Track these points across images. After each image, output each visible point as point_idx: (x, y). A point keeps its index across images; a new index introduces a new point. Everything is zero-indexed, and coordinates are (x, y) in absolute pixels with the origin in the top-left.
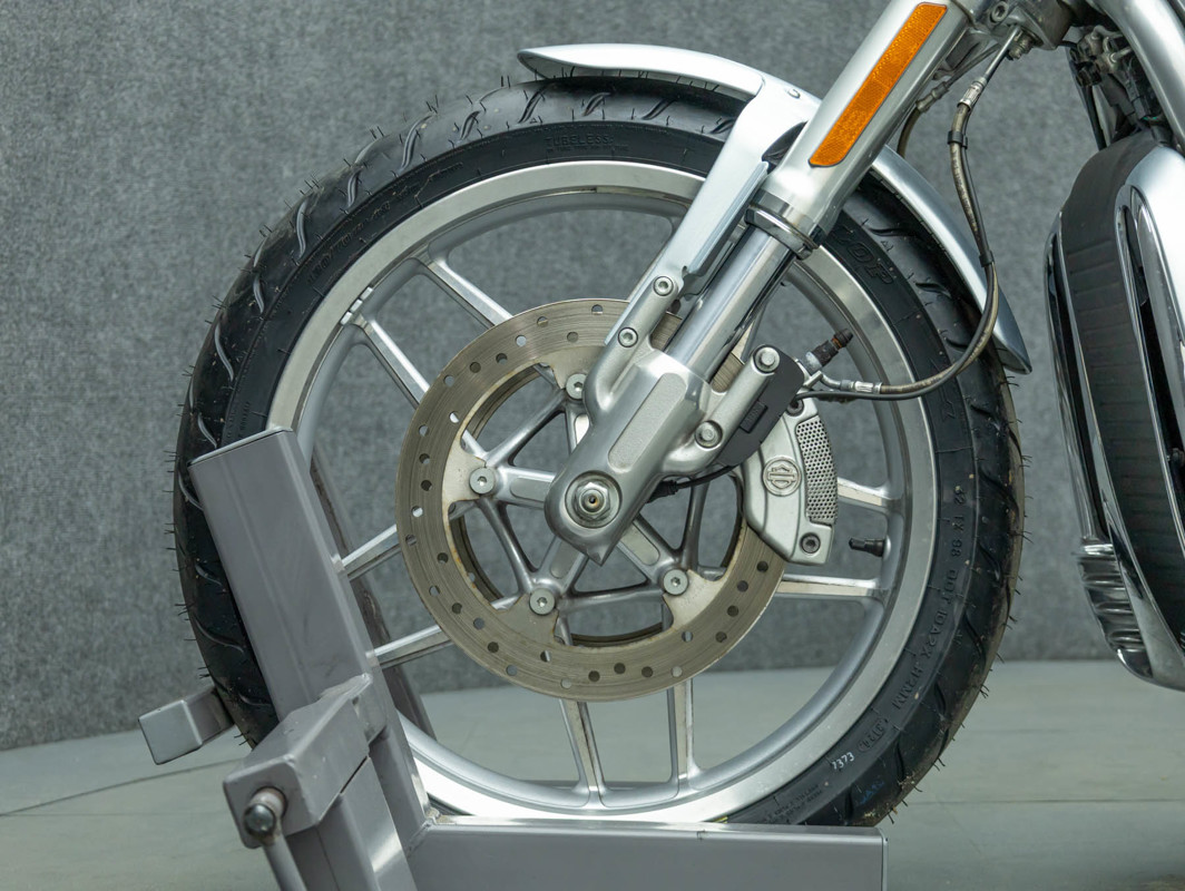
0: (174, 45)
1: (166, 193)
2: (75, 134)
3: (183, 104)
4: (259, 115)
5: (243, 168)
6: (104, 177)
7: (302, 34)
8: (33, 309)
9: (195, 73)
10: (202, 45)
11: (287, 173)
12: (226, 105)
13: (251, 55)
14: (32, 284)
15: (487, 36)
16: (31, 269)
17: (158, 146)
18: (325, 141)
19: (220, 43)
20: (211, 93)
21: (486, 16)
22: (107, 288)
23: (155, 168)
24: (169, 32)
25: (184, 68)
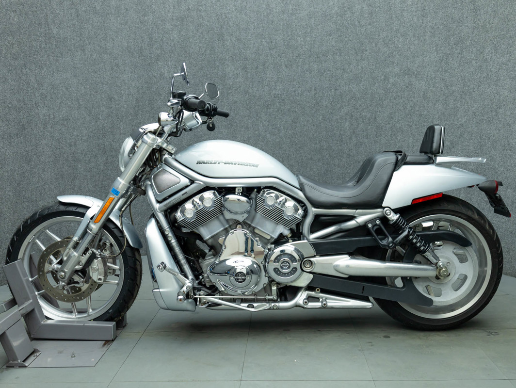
0: (53, 146)
1: (53, 174)
2: (32, 167)
3: (56, 157)
4: (73, 156)
5: (70, 167)
6: (39, 173)
7: (81, 140)
8: (25, 200)
9: (58, 151)
10: (59, 146)
11: (79, 166)
12: (65, 156)
13: (71, 145)
14: (24, 195)
15: (122, 135)
16: (24, 193)
17: (51, 165)
18: (87, 159)
19: (63, 144)
20: (62, 154)
21: (122, 131)
22: (40, 194)
23: (50, 170)
24: (52, 144)
25: (56, 150)
